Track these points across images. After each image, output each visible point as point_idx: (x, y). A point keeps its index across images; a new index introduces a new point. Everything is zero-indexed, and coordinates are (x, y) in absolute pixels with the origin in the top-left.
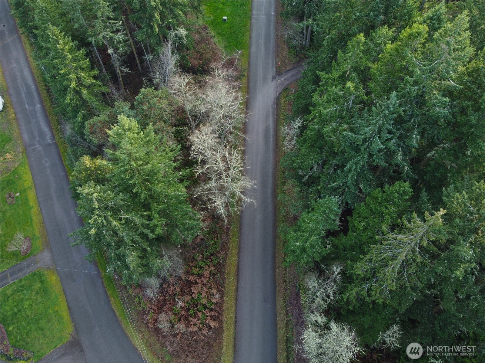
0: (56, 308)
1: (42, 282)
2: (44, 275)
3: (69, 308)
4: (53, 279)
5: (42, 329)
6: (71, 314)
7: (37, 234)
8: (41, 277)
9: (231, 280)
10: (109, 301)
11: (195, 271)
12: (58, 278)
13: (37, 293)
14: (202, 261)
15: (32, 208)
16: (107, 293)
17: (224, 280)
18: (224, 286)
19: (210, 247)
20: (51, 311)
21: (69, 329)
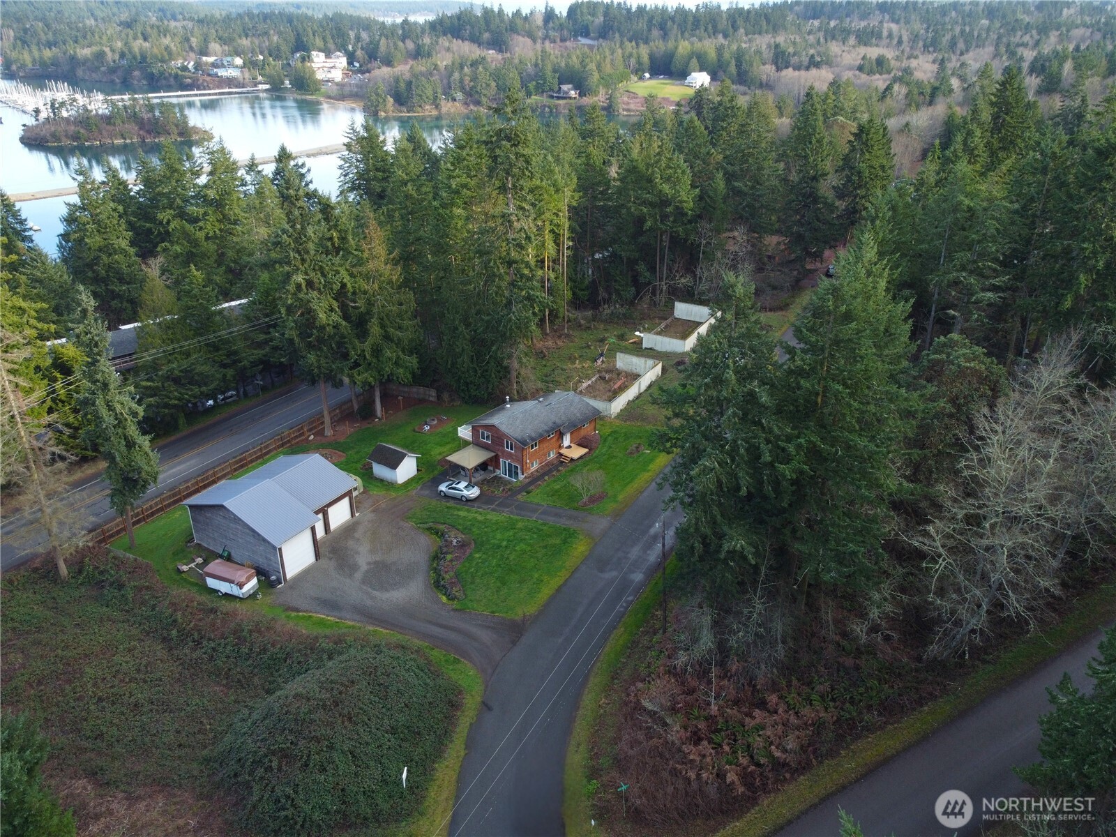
0: (545, 578)
1: (565, 542)
2: (575, 538)
3: (559, 590)
4: (580, 548)
5: (504, 583)
6: (553, 598)
7: (620, 497)
8: (570, 537)
9: (848, 764)
10: (615, 628)
11: (792, 697)
12: (587, 553)
13: (546, 547)
14: (822, 697)
15: (648, 471)
16: (622, 617)
17: (832, 753)
18: (821, 762)
19: (862, 690)
20: (536, 575)
21: (531, 609)
